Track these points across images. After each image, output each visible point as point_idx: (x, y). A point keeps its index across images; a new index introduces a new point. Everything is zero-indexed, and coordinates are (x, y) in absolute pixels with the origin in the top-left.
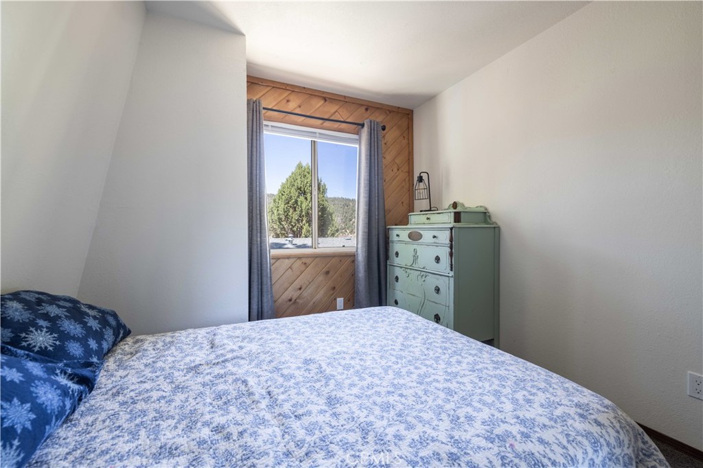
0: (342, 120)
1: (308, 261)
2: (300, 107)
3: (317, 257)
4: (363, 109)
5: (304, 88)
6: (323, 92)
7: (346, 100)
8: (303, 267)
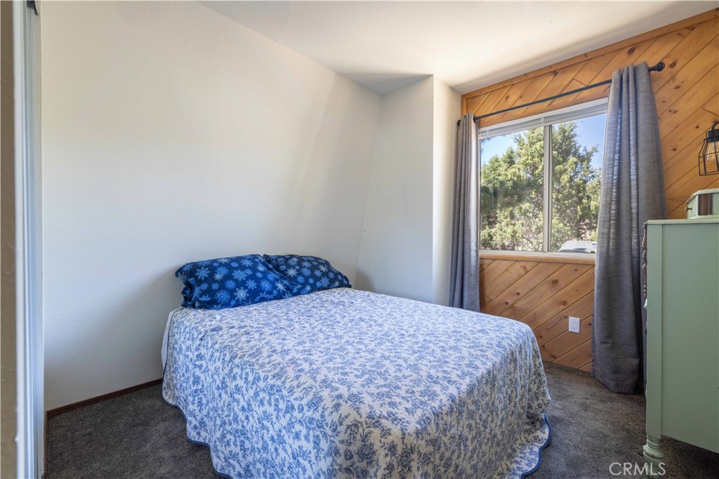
0: (583, 86)
1: (529, 266)
2: (521, 97)
3: (540, 262)
4: (624, 54)
5: (525, 74)
6: (551, 67)
7: (589, 58)
8: (522, 272)
